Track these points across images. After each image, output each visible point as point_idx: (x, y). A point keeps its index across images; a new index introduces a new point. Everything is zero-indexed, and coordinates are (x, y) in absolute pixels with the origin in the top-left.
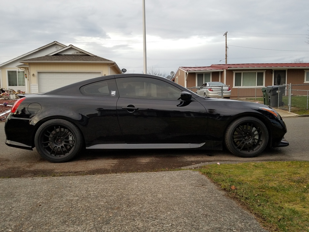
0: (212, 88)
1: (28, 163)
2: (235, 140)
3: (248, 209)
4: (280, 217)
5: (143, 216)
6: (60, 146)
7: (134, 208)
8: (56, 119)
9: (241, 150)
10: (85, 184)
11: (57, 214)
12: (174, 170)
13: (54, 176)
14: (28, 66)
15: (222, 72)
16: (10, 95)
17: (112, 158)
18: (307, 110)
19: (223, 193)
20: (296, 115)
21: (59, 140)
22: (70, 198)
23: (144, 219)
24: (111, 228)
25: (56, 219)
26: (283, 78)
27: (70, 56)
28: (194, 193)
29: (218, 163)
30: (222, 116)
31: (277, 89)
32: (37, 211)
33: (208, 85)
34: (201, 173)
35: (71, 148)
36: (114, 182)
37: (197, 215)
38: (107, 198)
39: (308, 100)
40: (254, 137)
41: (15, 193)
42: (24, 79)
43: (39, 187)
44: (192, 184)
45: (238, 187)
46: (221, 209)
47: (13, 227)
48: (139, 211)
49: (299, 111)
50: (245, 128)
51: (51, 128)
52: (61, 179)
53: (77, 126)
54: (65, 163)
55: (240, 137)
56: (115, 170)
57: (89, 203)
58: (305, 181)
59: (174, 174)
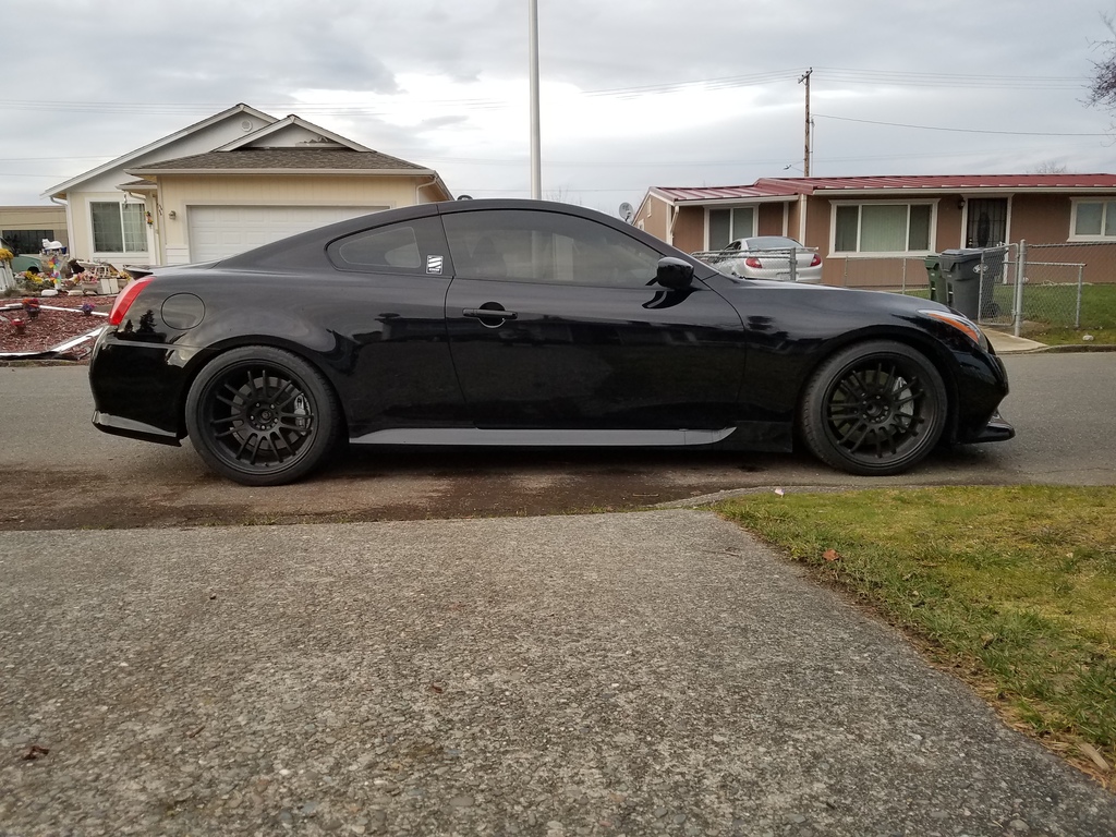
0: (758, 255)
1: (167, 485)
2: (837, 419)
3: (883, 614)
4: (989, 636)
5: (540, 627)
6: (267, 435)
7: (512, 607)
8: (252, 347)
9: (853, 453)
10: (352, 542)
11: (269, 620)
12: (633, 509)
13: (252, 524)
14: (155, 187)
15: (793, 205)
16: (99, 279)
17: (431, 475)
18: (1076, 329)
19: (798, 570)
20: (1037, 345)
21: (265, 415)
22: (308, 580)
23: (544, 637)
24: (443, 660)
25: (266, 634)
26: (997, 226)
27: (289, 153)
28: (700, 570)
29: (779, 491)
30: (793, 342)
31: (976, 259)
32: (204, 613)
33: (744, 246)
34: (721, 517)
35: (302, 439)
36: (444, 538)
37: (715, 628)
38: (425, 580)
39: (1079, 296)
40: (899, 408)
41: (133, 564)
42: (143, 228)
43: (207, 550)
44: (693, 547)
45: (847, 555)
46: (793, 613)
47: (131, 656)
48: (525, 616)
49: (1048, 332)
50: (869, 379)
51: (238, 375)
52: (274, 530)
53: (318, 370)
54: (285, 488)
55: (852, 410)
56: (444, 510)
57: (368, 592)
58: (1069, 538)
59: (636, 519)
